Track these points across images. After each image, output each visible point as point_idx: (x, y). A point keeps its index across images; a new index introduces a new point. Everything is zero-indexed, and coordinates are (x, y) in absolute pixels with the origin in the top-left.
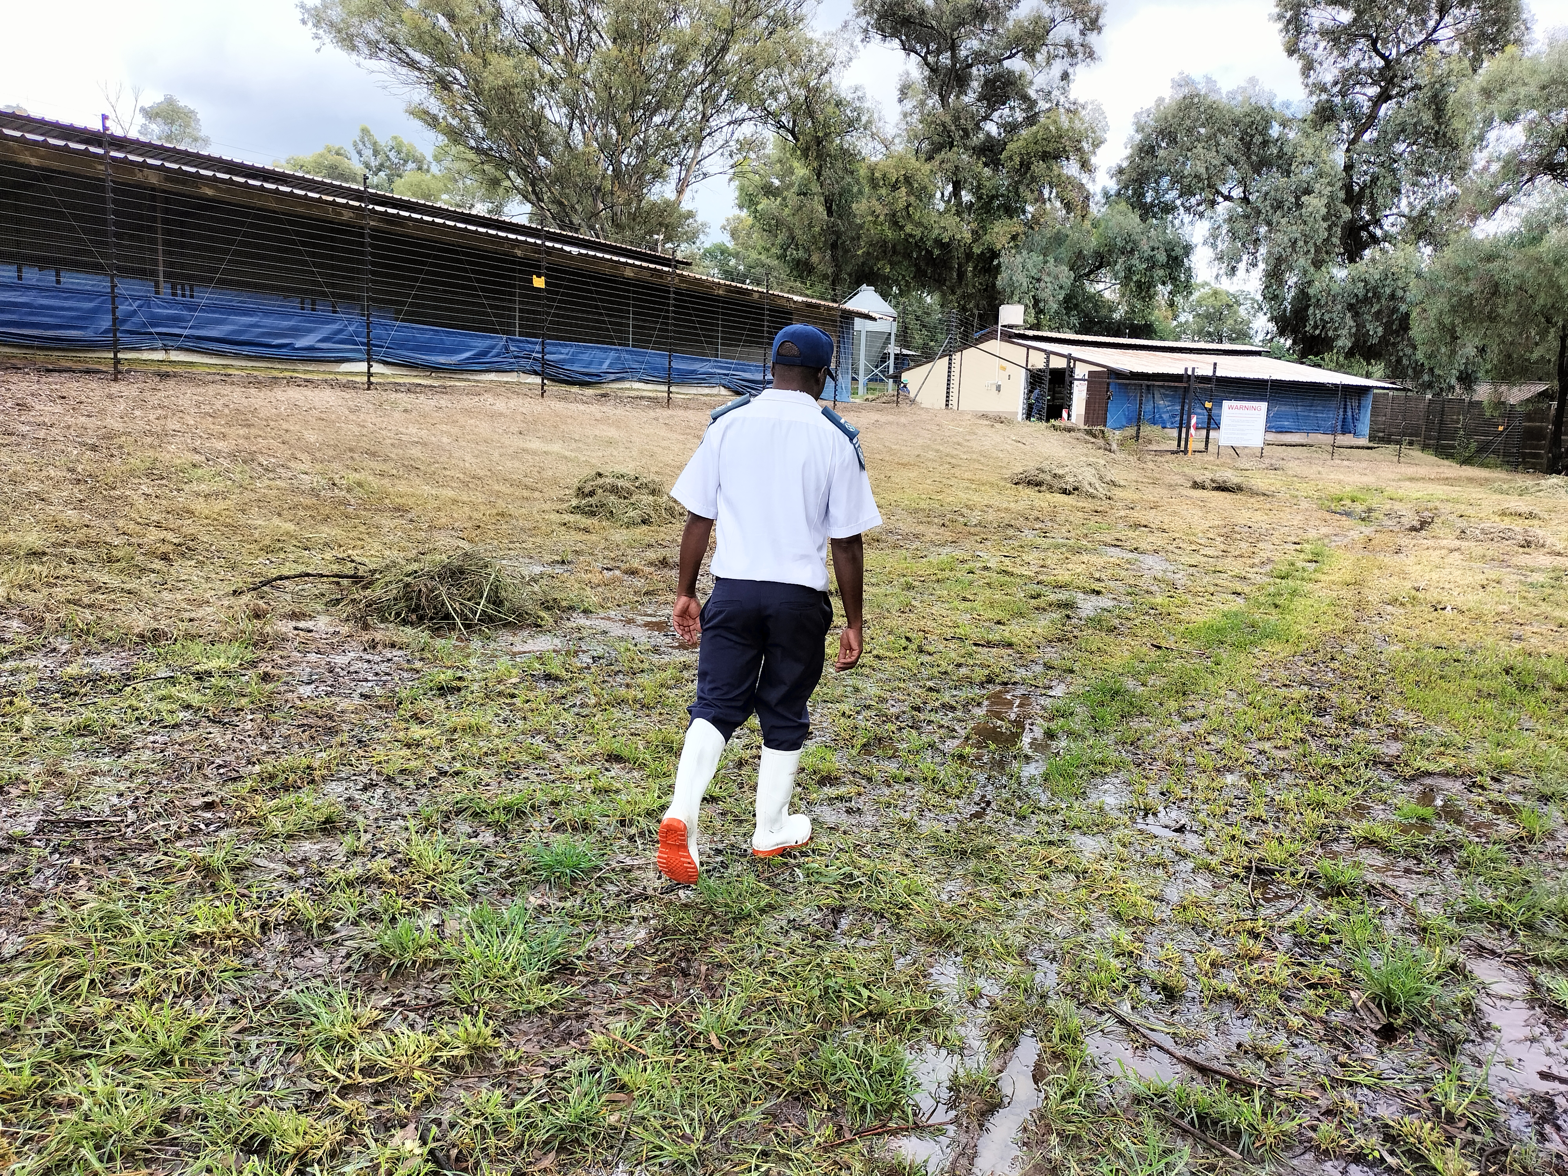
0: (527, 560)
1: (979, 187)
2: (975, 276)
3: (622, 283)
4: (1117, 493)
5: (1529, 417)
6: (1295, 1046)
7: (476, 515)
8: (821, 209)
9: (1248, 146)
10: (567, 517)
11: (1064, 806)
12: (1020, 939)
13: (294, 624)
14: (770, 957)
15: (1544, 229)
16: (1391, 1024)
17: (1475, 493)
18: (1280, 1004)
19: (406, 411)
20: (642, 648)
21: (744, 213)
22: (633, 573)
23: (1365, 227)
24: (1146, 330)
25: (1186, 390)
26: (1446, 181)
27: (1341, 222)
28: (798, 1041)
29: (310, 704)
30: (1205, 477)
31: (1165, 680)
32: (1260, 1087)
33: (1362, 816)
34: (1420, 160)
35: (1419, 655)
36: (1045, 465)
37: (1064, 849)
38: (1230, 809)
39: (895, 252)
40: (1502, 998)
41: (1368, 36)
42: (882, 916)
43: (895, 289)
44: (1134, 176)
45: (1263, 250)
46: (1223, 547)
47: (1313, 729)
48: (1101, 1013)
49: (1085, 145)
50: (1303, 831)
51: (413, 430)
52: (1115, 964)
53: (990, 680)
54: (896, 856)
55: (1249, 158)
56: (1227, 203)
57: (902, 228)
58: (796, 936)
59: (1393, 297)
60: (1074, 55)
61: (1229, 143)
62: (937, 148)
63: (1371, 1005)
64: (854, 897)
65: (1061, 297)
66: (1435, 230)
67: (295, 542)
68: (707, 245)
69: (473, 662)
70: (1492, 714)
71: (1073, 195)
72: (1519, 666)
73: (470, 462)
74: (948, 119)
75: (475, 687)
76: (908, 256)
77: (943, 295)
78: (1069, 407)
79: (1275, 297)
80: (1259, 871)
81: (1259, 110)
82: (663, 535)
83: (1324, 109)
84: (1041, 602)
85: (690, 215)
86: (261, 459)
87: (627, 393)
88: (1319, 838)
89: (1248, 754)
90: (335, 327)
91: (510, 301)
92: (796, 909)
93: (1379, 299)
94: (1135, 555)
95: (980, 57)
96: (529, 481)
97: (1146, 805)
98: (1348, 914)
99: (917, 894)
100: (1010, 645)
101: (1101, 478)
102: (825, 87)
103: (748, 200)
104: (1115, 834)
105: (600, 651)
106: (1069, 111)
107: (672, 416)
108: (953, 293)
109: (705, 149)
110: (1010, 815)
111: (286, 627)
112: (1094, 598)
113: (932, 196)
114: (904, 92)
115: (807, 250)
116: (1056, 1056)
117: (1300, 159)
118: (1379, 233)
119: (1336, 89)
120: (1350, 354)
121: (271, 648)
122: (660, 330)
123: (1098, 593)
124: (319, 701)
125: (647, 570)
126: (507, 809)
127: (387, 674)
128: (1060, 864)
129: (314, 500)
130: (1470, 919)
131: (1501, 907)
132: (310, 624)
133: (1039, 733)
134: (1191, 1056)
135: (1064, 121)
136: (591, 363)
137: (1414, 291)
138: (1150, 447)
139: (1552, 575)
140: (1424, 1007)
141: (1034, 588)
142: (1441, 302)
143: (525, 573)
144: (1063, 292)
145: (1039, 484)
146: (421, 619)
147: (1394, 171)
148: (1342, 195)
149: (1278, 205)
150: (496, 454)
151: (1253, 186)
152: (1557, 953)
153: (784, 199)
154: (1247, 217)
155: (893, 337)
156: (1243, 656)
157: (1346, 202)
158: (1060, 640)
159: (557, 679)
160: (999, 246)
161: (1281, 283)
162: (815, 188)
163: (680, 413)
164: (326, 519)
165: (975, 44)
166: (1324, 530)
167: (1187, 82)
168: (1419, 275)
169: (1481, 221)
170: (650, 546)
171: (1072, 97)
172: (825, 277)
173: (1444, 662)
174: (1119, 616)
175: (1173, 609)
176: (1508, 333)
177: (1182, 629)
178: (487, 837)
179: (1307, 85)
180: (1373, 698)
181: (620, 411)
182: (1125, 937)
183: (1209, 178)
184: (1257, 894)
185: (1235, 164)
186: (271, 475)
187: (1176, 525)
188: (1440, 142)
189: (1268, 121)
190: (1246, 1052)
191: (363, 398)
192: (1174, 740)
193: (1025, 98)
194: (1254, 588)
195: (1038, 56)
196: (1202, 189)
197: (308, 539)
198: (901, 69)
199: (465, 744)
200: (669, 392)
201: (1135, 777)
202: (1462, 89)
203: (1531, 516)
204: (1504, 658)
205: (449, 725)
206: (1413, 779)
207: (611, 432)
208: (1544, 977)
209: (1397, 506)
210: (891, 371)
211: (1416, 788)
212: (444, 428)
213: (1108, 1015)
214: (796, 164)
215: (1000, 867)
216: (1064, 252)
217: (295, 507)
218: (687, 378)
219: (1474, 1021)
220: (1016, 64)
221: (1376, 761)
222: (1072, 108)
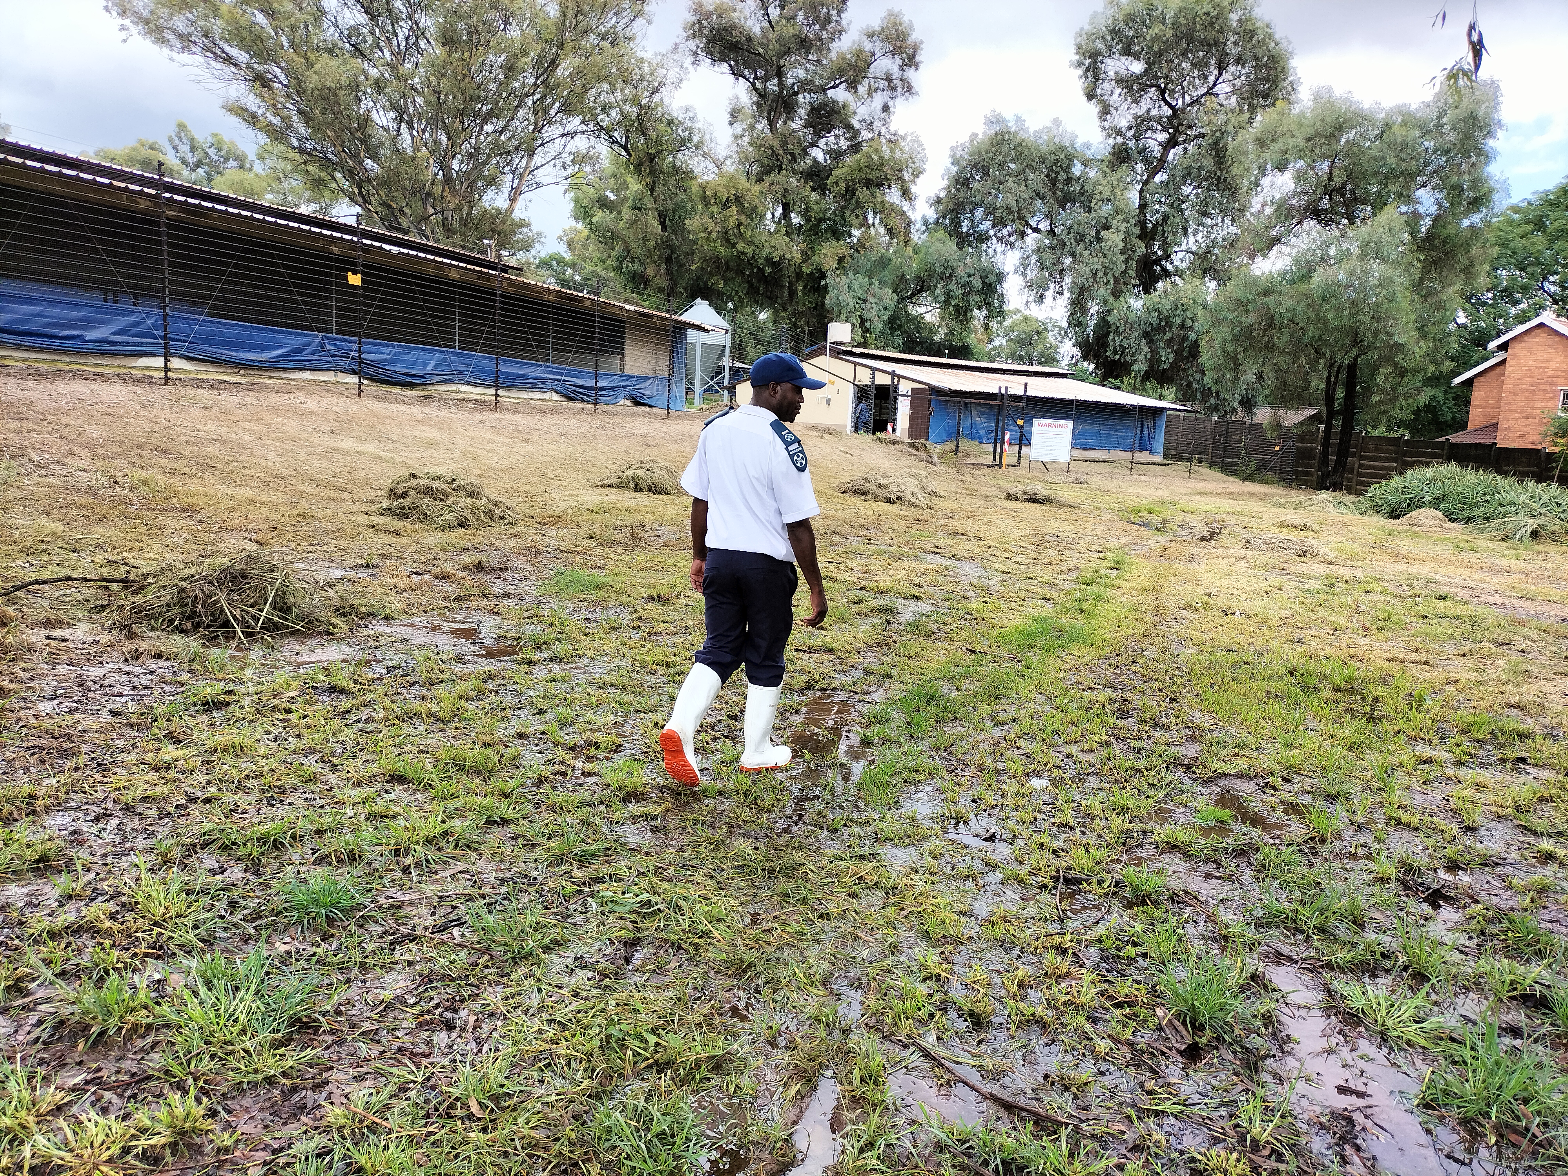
0: (327, 564)
1: (807, 210)
2: (805, 294)
3: (446, 284)
4: (938, 503)
5: (1301, 438)
6: (1102, 1073)
7: (273, 516)
8: (656, 223)
9: (1053, 182)
10: (376, 520)
11: (876, 817)
12: (825, 965)
13: (47, 632)
14: (549, 1002)
15: (1311, 269)
16: (1196, 1044)
17: (1256, 507)
18: (1088, 1027)
19: (205, 407)
20: (444, 656)
21: (580, 225)
22: (444, 578)
23: (1158, 261)
24: (964, 352)
25: (1000, 407)
26: (1228, 221)
27: (1136, 257)
28: (571, 1101)
29: (47, 723)
30: (1017, 489)
31: (978, 684)
32: (1067, 1124)
33: (1165, 820)
34: (1204, 202)
35: (1213, 658)
36: (871, 476)
37: (874, 864)
38: (1039, 816)
39: (728, 268)
40: (1300, 1007)
41: (1158, 87)
42: (680, 948)
43: (730, 305)
44: (951, 206)
45: (1068, 280)
46: (1033, 554)
47: (1117, 732)
48: (906, 1046)
49: (907, 176)
50: (1108, 837)
51: (211, 427)
52: (922, 989)
53: (809, 687)
54: (699, 878)
55: (1054, 193)
56: (1035, 235)
57: (734, 245)
58: (582, 975)
59: (1183, 326)
60: (893, 88)
61: (1036, 179)
62: (766, 171)
63: (1177, 1023)
64: (650, 926)
65: (885, 318)
66: (1219, 266)
67: (61, 543)
68: (543, 255)
69: (249, 673)
70: (1280, 715)
71: (895, 221)
72: (1302, 668)
73: (273, 461)
74: (776, 144)
75: (247, 701)
76: (740, 272)
77: (776, 312)
78: (894, 421)
79: (1079, 324)
80: (1067, 881)
81: (1062, 148)
82: (480, 539)
83: (1120, 151)
84: (862, 607)
85: (523, 224)
86: (33, 455)
87: (453, 395)
88: (1124, 844)
89: (1056, 758)
90: (132, 319)
91: (326, 298)
92: (585, 944)
93: (1171, 327)
94: (952, 562)
95: (806, 85)
96: (337, 482)
97: (957, 813)
98: (1152, 924)
99: (719, 920)
100: (831, 651)
101: (923, 489)
102: (657, 106)
103: (583, 212)
104: (926, 846)
105: (396, 660)
106: (890, 141)
107: (499, 420)
108: (785, 310)
109: (538, 159)
110: (821, 828)
111: (35, 636)
112: (913, 603)
113: (762, 216)
114: (735, 114)
115: (642, 263)
116: (856, 1101)
117: (1098, 197)
118: (1169, 267)
119: (1130, 134)
120: (1146, 377)
121: (13, 660)
122: (488, 333)
123: (918, 598)
124: (58, 719)
125: (460, 574)
126: (262, 840)
127: (147, 688)
128: (871, 879)
129: (91, 499)
130: (1268, 925)
131: (1296, 911)
132: (66, 633)
133: (855, 740)
134: (997, 1091)
135: (886, 152)
136: (414, 363)
137: (1202, 322)
138: (968, 461)
139: (1326, 582)
140: (1226, 1023)
141: (857, 594)
142: (1224, 332)
143: (320, 577)
144: (888, 313)
145: (864, 493)
146: (197, 626)
147: (1182, 211)
148: (1137, 231)
149: (1081, 239)
150: (303, 453)
151: (1059, 220)
152: (1349, 957)
153: (619, 212)
154: (1053, 248)
155: (727, 350)
156: (1051, 660)
157: (1140, 237)
158: (880, 645)
159: (343, 691)
160: (827, 267)
161: (1084, 311)
162: (649, 203)
163: (509, 416)
164: (102, 518)
165: (801, 73)
166: (1124, 540)
167: (997, 120)
168: (1205, 307)
169: (1259, 259)
170: (465, 550)
171: (893, 129)
172: (661, 290)
173: (1235, 664)
174: (936, 621)
175: (987, 614)
176: (1283, 361)
177: (995, 633)
178: (236, 873)
179: (1104, 129)
180: (1172, 700)
181: (444, 413)
182: (932, 958)
183: (1019, 211)
184: (1065, 905)
185: (1042, 198)
186: (43, 472)
187: (992, 534)
188: (1221, 187)
189: (1070, 159)
190: (1053, 1083)
191: (158, 393)
192: (986, 745)
193: (849, 127)
194: (1062, 594)
195: (860, 88)
196: (1013, 221)
197: (78, 540)
198: (731, 93)
199: (226, 766)
200: (497, 396)
201: (948, 784)
202: (1240, 138)
203: (1305, 528)
204: (1289, 660)
205: (209, 744)
206: (1211, 781)
207: (433, 434)
208: (1339, 984)
209: (1189, 518)
210: (726, 383)
211: (1214, 789)
212: (247, 425)
213: (913, 1048)
214: (630, 179)
215: (809, 886)
216: (888, 275)
217: (68, 506)
218: (516, 382)
219: (1274, 1034)
220: (840, 94)
221: (1176, 764)
222: (893, 138)
